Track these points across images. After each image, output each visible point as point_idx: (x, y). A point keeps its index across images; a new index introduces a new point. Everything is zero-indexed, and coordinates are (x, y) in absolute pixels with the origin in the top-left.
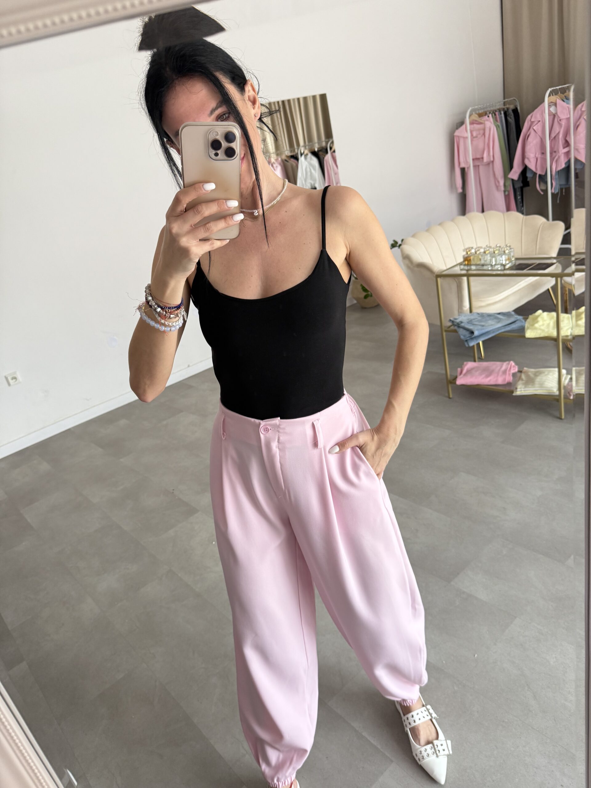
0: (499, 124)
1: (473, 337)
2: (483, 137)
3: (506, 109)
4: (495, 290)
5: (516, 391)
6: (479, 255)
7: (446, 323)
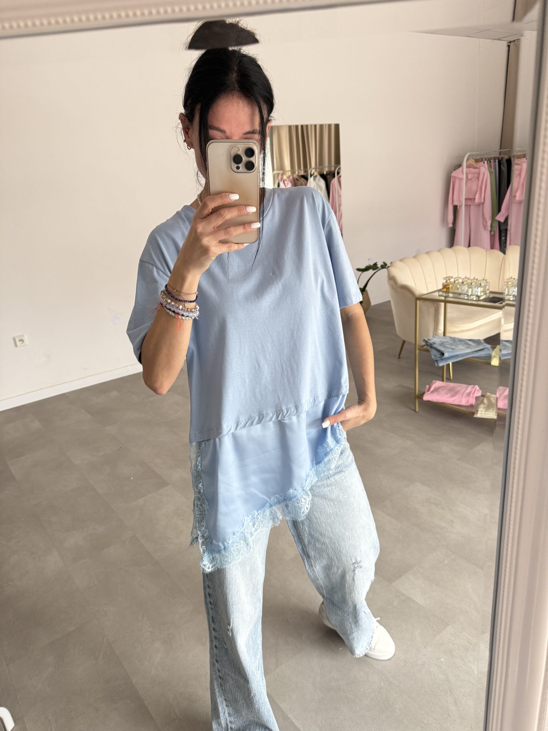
0: (493, 170)
1: (443, 358)
2: (477, 180)
3: (500, 158)
4: (469, 318)
5: (477, 414)
6: (457, 284)
7: (420, 342)
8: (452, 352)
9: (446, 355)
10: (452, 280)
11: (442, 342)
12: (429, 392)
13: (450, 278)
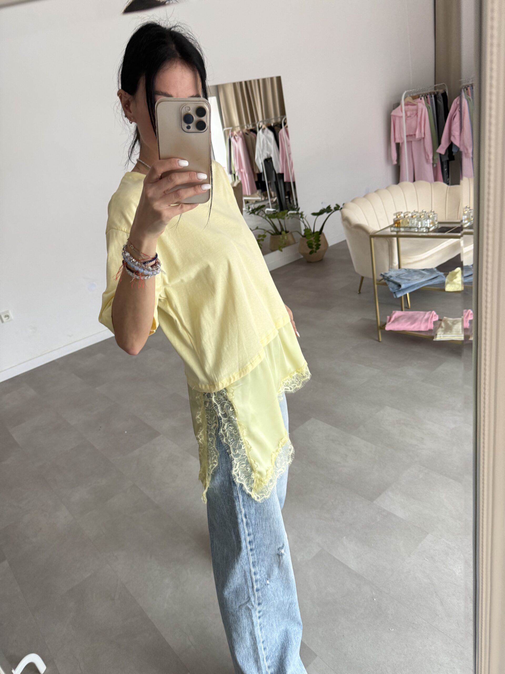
0: (430, 106)
1: (400, 289)
2: (416, 116)
3: (436, 93)
4: (421, 249)
5: (436, 337)
6: (407, 219)
7: (378, 277)
8: (408, 283)
9: (403, 286)
10: (402, 215)
11: (398, 275)
12: (390, 323)
13: (400, 213)
